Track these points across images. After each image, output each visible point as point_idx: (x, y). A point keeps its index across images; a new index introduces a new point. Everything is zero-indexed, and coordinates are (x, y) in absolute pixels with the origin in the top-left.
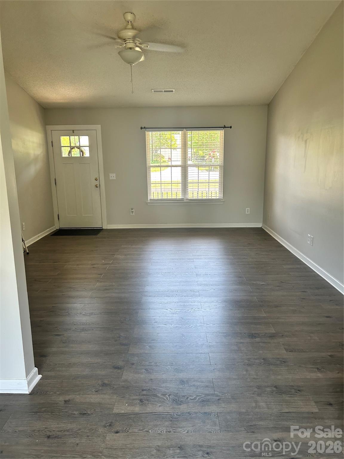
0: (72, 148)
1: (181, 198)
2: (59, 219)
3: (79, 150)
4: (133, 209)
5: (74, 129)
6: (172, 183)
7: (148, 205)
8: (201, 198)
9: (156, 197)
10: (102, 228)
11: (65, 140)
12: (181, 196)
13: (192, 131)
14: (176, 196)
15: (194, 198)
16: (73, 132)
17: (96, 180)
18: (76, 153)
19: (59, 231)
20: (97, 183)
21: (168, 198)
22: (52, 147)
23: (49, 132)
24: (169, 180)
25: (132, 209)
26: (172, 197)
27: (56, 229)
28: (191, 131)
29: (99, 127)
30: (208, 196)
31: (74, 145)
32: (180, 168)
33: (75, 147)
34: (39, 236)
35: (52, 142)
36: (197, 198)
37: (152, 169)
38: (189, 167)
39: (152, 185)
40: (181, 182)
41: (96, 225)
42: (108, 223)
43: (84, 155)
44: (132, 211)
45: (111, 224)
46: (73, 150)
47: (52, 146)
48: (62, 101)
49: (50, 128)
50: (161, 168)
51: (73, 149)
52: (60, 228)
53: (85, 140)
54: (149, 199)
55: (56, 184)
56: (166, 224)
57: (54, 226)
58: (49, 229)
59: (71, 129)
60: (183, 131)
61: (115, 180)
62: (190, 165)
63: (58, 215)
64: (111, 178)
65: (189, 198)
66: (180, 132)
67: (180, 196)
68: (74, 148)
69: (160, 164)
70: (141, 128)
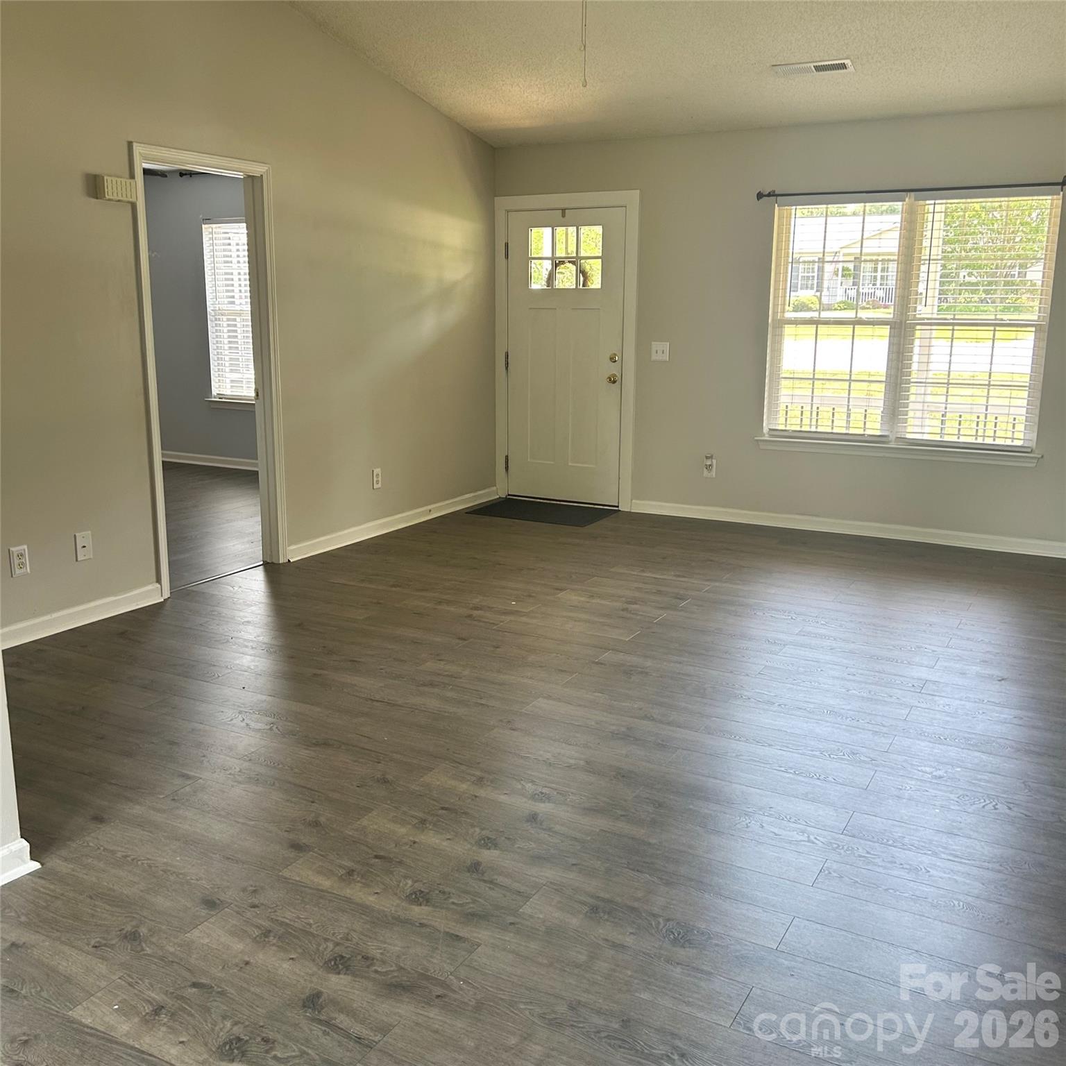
0: (557, 263)
1: (878, 433)
2: (507, 468)
3: (574, 267)
4: (711, 457)
5: (566, 206)
6: (850, 380)
7: (762, 447)
8: (954, 439)
9: (794, 426)
10: (618, 507)
11: (541, 240)
12: (878, 426)
13: (937, 202)
14: (830, 424)
15: (963, 439)
16: (564, 216)
17: (613, 360)
18: (567, 279)
19: (503, 501)
20: (614, 369)
21: (835, 430)
22: (504, 260)
23: (500, 216)
24: (842, 368)
25: (707, 458)
26: (848, 428)
27: (498, 497)
28: (932, 202)
29: (633, 197)
30: (980, 433)
31: (564, 255)
32: (886, 330)
33: (566, 260)
34: (430, 511)
35: (507, 245)
36: (937, 438)
37: (789, 330)
38: (918, 327)
39: (784, 383)
40: (884, 379)
41: (604, 497)
42: (637, 495)
43: (589, 284)
44: (709, 463)
45: (644, 499)
46: (560, 269)
47: (507, 256)
48: (526, 123)
49: (503, 203)
50: (819, 328)
51: (562, 266)
52: (509, 495)
53: (591, 239)
54: (765, 430)
55: (507, 368)
56: (815, 518)
57: (494, 488)
58: (472, 495)
59: (557, 206)
60: (905, 201)
61: (666, 361)
62: (923, 319)
63: (507, 457)
64: (654, 357)
65: (909, 436)
66: (898, 205)
67: (875, 427)
68: (563, 263)
69: (815, 315)
70: (760, 196)
